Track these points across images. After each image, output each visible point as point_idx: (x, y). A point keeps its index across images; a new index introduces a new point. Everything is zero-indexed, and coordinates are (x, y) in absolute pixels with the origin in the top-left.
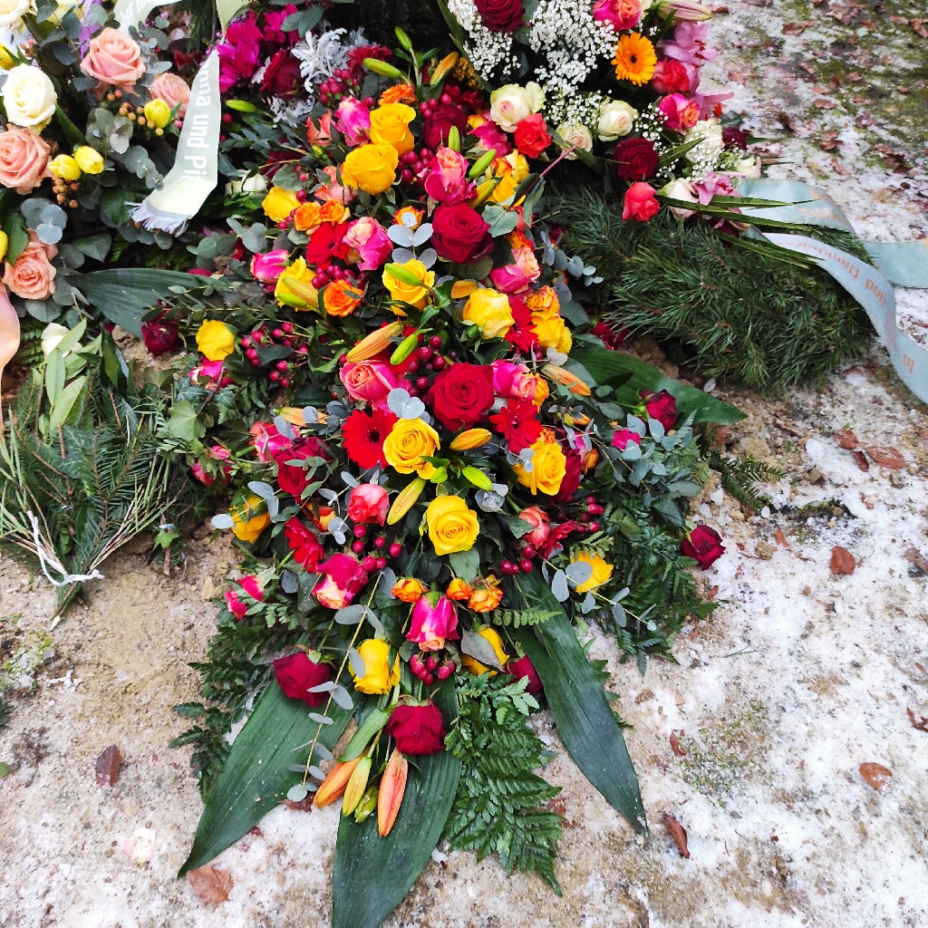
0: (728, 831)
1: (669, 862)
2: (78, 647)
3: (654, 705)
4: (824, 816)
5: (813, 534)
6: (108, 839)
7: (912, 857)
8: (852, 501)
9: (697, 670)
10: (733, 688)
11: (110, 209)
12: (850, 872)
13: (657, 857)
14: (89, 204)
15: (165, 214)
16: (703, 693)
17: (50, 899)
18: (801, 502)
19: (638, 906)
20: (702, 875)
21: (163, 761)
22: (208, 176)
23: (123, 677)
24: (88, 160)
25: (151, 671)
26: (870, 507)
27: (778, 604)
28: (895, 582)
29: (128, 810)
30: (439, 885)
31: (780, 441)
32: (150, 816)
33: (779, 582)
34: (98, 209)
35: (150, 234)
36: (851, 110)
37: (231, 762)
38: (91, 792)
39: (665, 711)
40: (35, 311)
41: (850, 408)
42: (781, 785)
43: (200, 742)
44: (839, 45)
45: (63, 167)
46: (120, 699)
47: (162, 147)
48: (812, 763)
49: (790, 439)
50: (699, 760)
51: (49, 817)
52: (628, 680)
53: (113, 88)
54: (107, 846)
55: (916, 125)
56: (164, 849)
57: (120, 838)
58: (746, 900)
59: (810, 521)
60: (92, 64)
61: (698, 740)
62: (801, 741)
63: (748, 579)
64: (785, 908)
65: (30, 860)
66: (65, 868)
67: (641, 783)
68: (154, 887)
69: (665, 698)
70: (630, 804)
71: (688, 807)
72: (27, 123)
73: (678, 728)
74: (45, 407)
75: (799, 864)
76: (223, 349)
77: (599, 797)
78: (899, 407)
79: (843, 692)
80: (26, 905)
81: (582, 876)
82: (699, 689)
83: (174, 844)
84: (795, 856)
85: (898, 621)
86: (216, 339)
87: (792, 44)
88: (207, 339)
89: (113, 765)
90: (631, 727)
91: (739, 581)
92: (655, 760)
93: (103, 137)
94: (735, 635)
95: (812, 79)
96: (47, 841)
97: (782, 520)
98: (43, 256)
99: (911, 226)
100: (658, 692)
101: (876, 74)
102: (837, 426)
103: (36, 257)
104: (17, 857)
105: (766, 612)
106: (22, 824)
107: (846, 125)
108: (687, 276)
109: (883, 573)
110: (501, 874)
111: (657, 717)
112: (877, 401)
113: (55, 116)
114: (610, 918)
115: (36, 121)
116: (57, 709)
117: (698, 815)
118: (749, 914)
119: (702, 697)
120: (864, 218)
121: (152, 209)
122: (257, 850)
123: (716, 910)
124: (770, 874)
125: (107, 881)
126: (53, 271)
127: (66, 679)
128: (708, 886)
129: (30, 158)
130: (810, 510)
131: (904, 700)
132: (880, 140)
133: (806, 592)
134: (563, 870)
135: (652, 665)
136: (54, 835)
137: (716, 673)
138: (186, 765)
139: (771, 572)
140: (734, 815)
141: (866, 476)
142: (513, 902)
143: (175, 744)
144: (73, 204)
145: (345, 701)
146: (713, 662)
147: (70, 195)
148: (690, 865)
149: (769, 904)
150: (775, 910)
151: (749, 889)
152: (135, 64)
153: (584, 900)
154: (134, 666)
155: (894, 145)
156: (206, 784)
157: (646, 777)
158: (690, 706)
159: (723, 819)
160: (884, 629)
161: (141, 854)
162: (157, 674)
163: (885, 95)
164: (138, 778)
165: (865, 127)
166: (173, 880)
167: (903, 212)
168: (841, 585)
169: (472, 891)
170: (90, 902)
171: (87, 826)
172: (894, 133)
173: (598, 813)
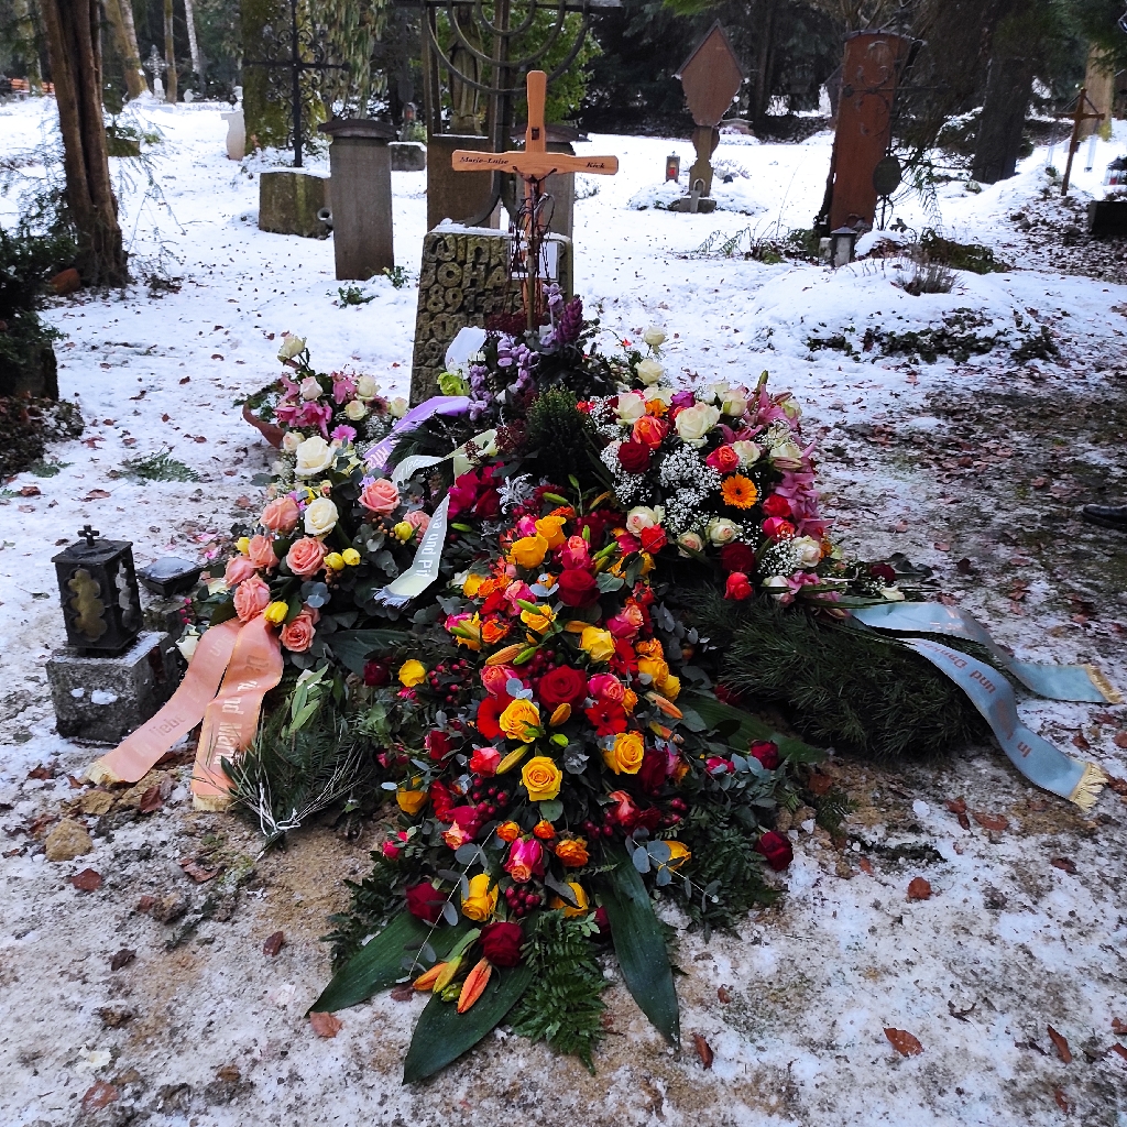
0: (752, 1058)
1: (693, 1071)
2: (272, 874)
3: (711, 964)
4: (843, 1061)
5: (900, 869)
6: (262, 989)
7: (921, 1105)
8: (945, 849)
9: (757, 946)
10: (787, 964)
11: (360, 591)
12: (853, 1100)
13: (684, 1067)
14: (347, 588)
15: (397, 596)
16: (757, 963)
17: (213, 1018)
18: (893, 843)
19: (655, 1093)
20: (718, 1083)
21: (312, 947)
22: (432, 573)
23: (298, 897)
24: (351, 556)
25: (319, 896)
26: (959, 853)
27: (847, 911)
28: (968, 909)
29: (280, 973)
30: (497, 1055)
31: (890, 800)
32: (295, 978)
33: (854, 896)
34: (353, 592)
35: (385, 609)
36: (1047, 567)
37: (361, 955)
38: (258, 958)
39: (719, 971)
40: (296, 660)
41: (967, 783)
42: (809, 1036)
43: (341, 940)
44: (1050, 518)
45: (333, 560)
46: (292, 909)
47: (405, 554)
48: (842, 1022)
49: (900, 800)
50: (742, 1008)
51: (226, 970)
52: (692, 945)
53: (377, 514)
54: (260, 993)
55: (1113, 579)
56: (299, 999)
57: (270, 990)
58: (752, 1105)
59: (901, 860)
60: (365, 500)
61: (745, 995)
62: (836, 1008)
63: (823, 889)
64: (786, 1116)
65: (206, 995)
66: (228, 1002)
67: (682, 1013)
68: (285, 1022)
69: (722, 962)
70: (668, 1025)
71: (720, 1037)
72: (315, 532)
73: (728, 984)
74: (288, 721)
75: (809, 1088)
76: (416, 679)
77: (644, 1018)
78: (1016, 785)
79: (889, 981)
80: (195, 1019)
81: (612, 1066)
82: (755, 960)
83: (307, 997)
84: (806, 1083)
85: (963, 938)
86: (412, 672)
87: (1000, 518)
88: (406, 671)
89: (277, 944)
90: (685, 974)
91: (815, 889)
92: (701, 1002)
93: (364, 542)
94: (799, 927)
95: (1015, 544)
96: (220, 983)
97: (873, 857)
98: (309, 620)
99: (1079, 655)
100: (717, 956)
101: (1085, 541)
102: (951, 796)
103: (304, 620)
104: (197, 991)
105: (835, 915)
106: (206, 972)
107: (1038, 579)
108: (784, 645)
109: (958, 902)
110: (548, 1055)
111: (711, 973)
112: (995, 779)
113: (335, 528)
114: (630, 1098)
115: (321, 531)
116: (248, 910)
117: (728, 1044)
118: (752, 1115)
119: (756, 967)
120: (1031, 647)
121: (388, 592)
122: (365, 1013)
123: (723, 1108)
124: (779, 1091)
125: (255, 1013)
126: (314, 631)
127: (259, 894)
128: (722, 1091)
129: (314, 555)
130: (901, 851)
131: (949, 995)
132: (1072, 591)
133: (876, 905)
134: (600, 1060)
135: (717, 938)
136: (226, 981)
137: (773, 951)
138: (328, 952)
139: (848, 887)
140: (761, 1049)
141: (967, 833)
142: (552, 1077)
143: (323, 939)
144: (336, 586)
145: (453, 919)
146: (774, 942)
147: (334, 580)
148: (709, 1077)
149: (771, 1111)
150: (776, 1117)
151: (757, 1098)
152: (394, 499)
153: (611, 1083)
154: (308, 891)
155: (1085, 594)
156: (338, 965)
157: (690, 1010)
158: (744, 969)
159: (750, 1048)
160: (946, 943)
161: (282, 1001)
162: (323, 898)
163: (1089, 555)
164: (292, 955)
165: (1059, 580)
166: (300, 1018)
167: (1075, 645)
168: (914, 906)
169: (522, 1063)
170: (239, 1025)
171: (250, 979)
172: (1087, 585)
173: (640, 1027)
